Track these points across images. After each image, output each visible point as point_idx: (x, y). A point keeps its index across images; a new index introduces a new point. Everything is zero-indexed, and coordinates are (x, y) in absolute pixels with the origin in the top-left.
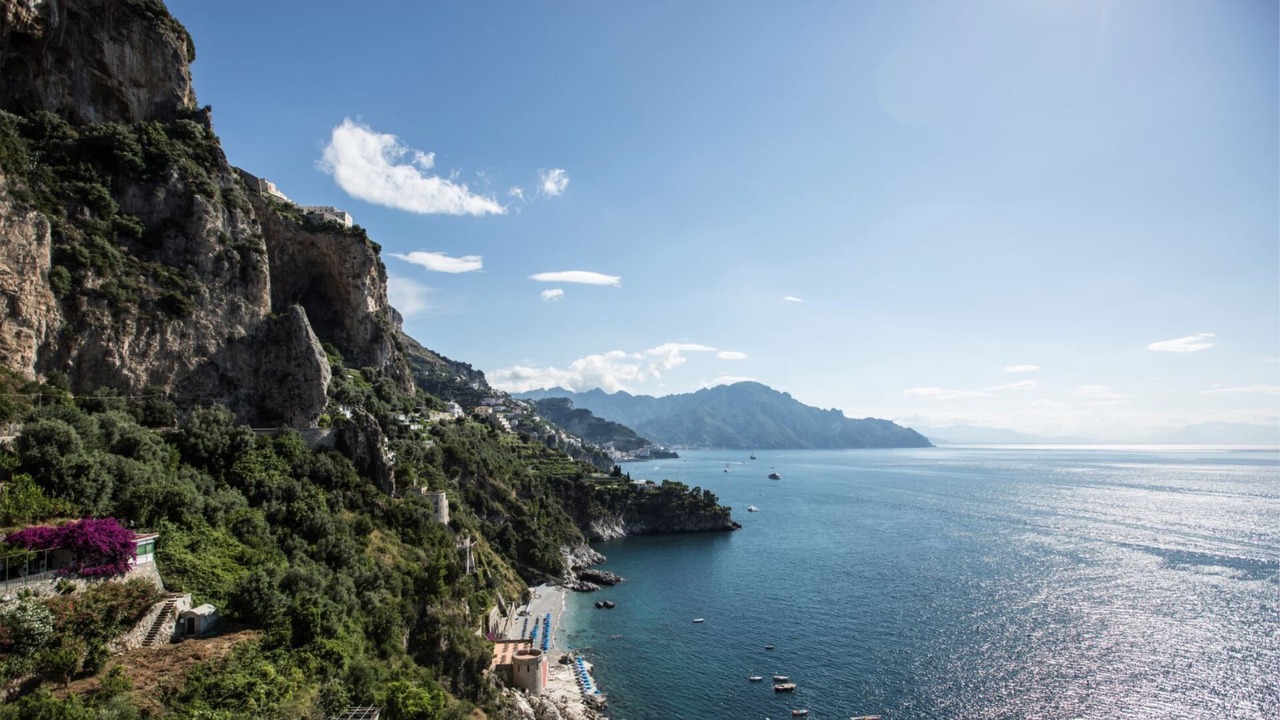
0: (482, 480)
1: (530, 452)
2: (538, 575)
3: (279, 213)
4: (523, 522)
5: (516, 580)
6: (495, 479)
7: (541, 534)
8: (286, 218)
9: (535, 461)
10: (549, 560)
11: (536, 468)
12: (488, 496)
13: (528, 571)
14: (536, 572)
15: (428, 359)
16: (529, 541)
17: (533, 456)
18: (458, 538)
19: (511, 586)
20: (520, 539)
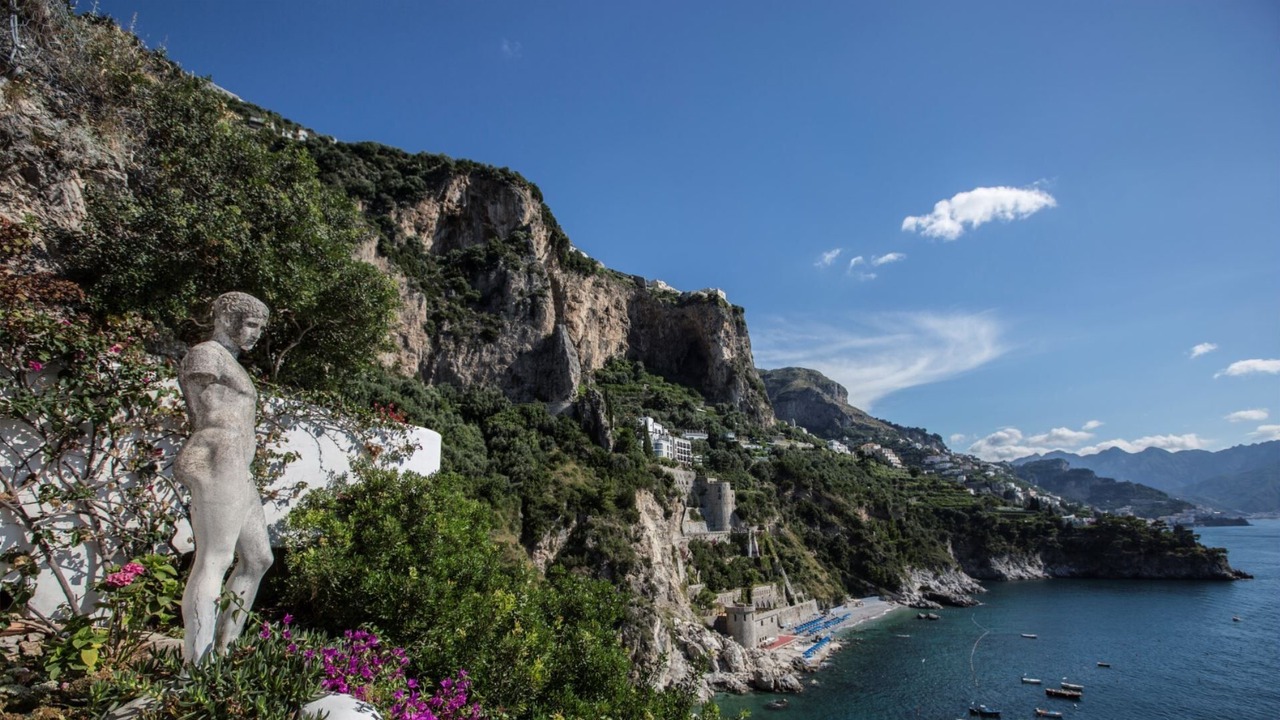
0: (817, 493)
1: (916, 484)
2: (871, 588)
3: (659, 299)
4: (859, 535)
5: (829, 583)
6: (834, 495)
7: (880, 549)
8: (664, 301)
9: (921, 493)
10: (881, 574)
11: (921, 499)
12: (822, 509)
13: (860, 583)
14: (869, 585)
15: (872, 426)
16: (864, 553)
17: (920, 488)
18: (743, 525)
19: (821, 587)
20: (855, 552)
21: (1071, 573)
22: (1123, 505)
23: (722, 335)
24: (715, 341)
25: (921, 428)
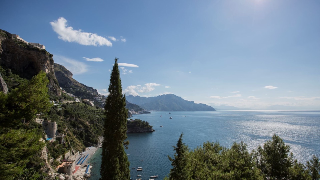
0: (76, 119)
1: (98, 111)
2: (91, 144)
3: (18, 44)
4: (88, 130)
5: (81, 145)
6: (81, 119)
7: (93, 133)
8: (21, 46)
9: (99, 114)
10: (94, 140)
11: (99, 116)
12: (78, 123)
13: (88, 143)
14: (90, 143)
15: (79, 86)
16: (89, 135)
17: (99, 113)
18: (60, 134)
19: (79, 147)
20: (86, 135)
21: (128, 132)
22: (132, 109)
23: (46, 64)
24: (43, 66)
25: (92, 87)
